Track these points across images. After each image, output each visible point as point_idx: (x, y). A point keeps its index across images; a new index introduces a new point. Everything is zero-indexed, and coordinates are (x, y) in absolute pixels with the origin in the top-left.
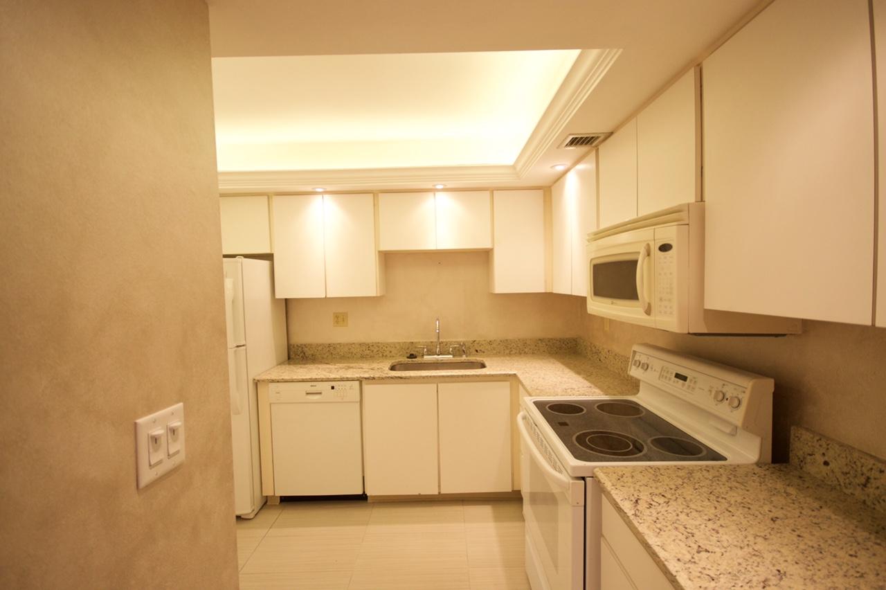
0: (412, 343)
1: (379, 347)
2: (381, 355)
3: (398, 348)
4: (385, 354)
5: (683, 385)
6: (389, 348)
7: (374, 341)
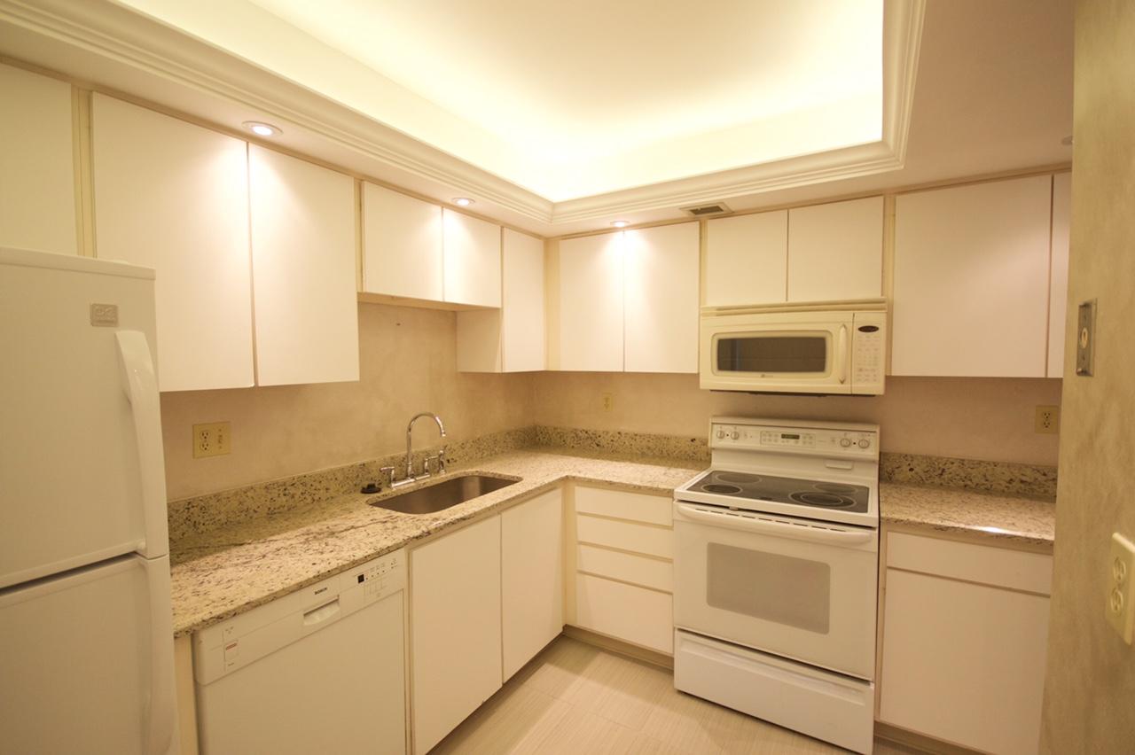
0: (364, 465)
1: (304, 484)
2: (309, 500)
3: (341, 478)
4: (316, 498)
5: (797, 442)
6: (324, 484)
7: (296, 475)
